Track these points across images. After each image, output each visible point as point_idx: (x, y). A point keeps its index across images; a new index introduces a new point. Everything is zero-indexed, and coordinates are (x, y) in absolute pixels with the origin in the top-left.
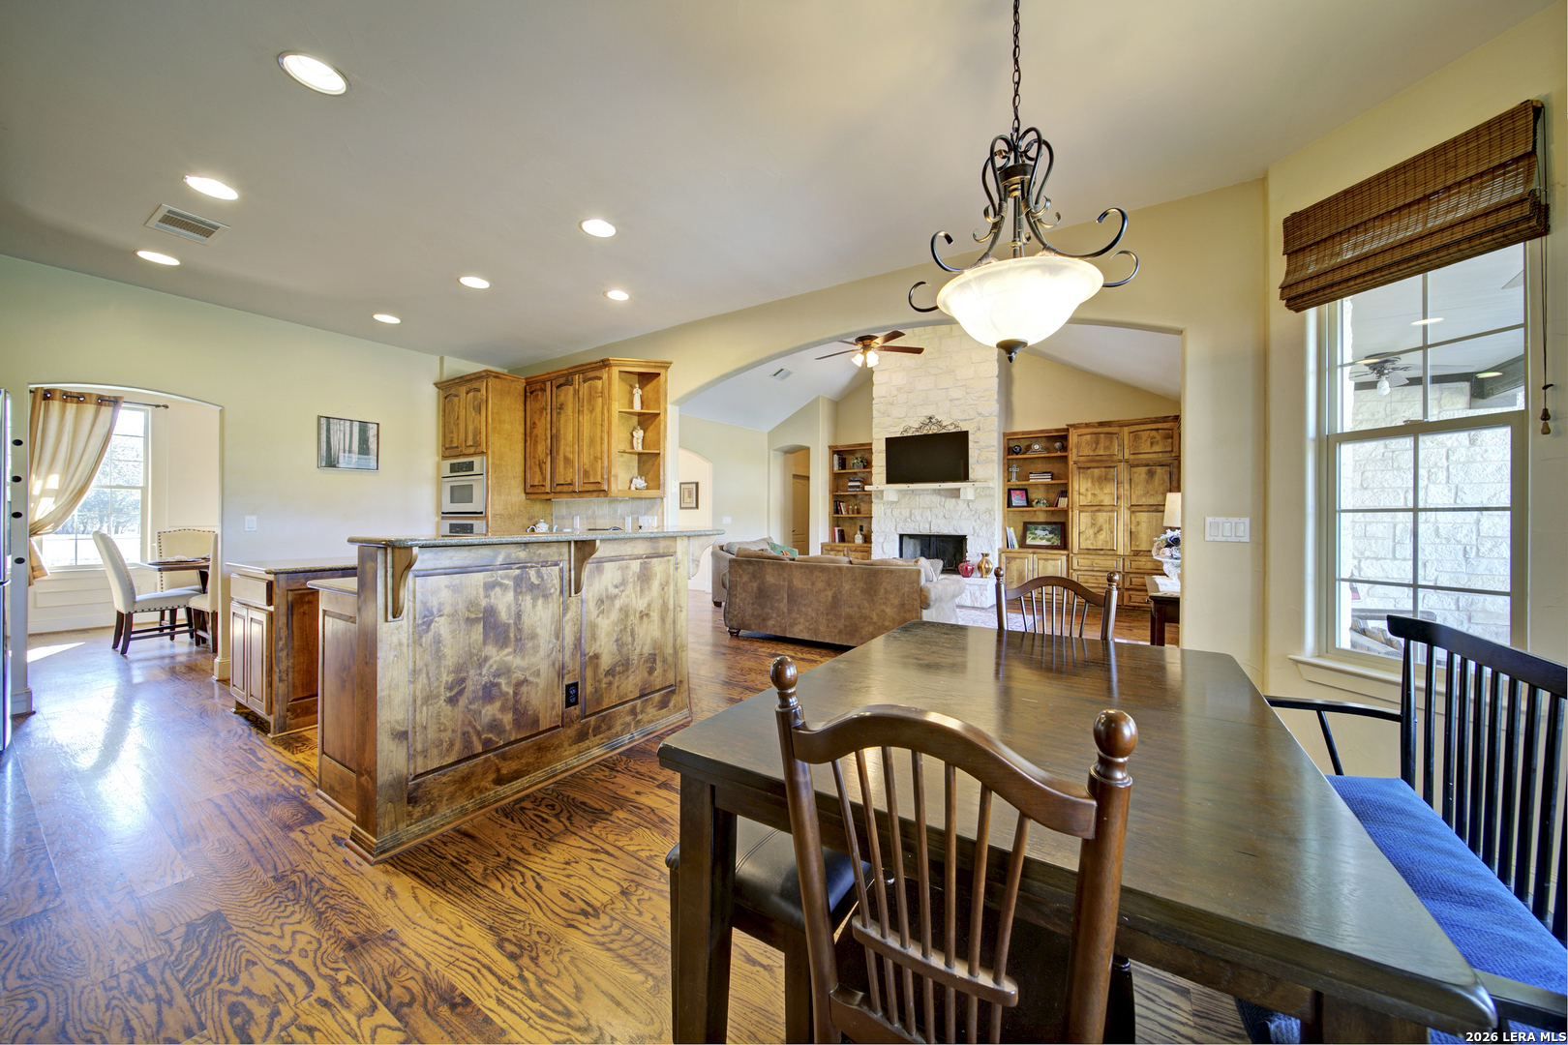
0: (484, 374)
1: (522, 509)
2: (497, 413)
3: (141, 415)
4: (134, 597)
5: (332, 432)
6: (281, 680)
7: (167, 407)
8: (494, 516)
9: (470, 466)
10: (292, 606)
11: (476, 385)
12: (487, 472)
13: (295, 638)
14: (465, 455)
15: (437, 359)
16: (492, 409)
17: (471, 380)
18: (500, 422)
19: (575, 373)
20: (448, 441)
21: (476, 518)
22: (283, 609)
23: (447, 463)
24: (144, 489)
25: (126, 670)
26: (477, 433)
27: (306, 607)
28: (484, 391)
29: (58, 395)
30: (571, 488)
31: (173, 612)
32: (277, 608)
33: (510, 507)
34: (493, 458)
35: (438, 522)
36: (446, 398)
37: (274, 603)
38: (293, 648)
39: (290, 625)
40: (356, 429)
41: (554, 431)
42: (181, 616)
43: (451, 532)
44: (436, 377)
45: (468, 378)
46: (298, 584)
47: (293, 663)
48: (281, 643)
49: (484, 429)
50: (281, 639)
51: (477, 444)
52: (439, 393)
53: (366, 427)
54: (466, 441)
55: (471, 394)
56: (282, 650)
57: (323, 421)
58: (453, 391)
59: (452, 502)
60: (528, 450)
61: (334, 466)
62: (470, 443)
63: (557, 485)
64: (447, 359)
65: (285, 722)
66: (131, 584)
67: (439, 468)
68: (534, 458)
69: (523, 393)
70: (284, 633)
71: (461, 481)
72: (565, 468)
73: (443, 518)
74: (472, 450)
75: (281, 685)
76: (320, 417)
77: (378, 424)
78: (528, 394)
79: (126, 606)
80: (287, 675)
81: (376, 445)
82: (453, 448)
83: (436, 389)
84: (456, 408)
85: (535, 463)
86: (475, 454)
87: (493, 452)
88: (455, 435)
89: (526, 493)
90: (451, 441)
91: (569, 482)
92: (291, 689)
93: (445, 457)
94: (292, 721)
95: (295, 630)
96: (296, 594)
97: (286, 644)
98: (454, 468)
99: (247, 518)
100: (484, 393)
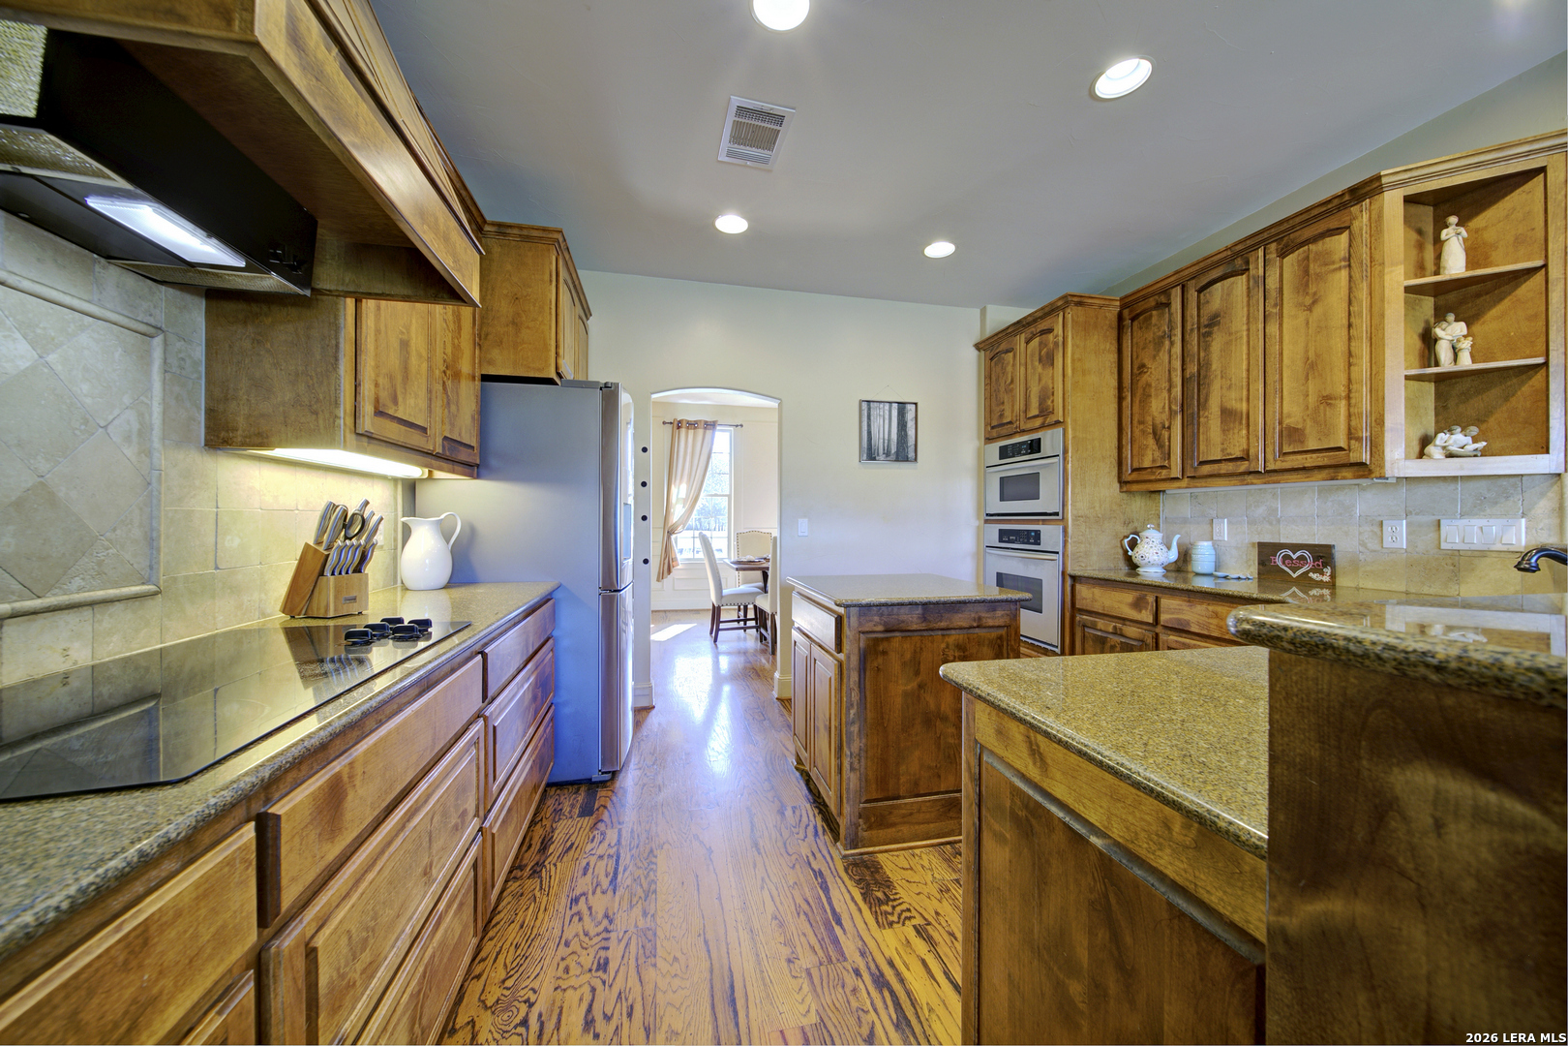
0: (1060, 303)
1: (1115, 507)
2: (1079, 360)
3: (728, 434)
4: (722, 592)
5: (872, 418)
6: (852, 769)
7: (742, 426)
8: (1076, 518)
9: (1034, 447)
10: (865, 657)
11: (1043, 325)
12: (1065, 451)
13: (868, 706)
14: (1023, 432)
15: (977, 312)
16: (1073, 354)
17: (1035, 321)
18: (1084, 373)
19: (1254, 248)
20: (996, 416)
21: (1044, 522)
22: (855, 660)
23: (995, 447)
24: (729, 496)
25: (716, 654)
26: (1046, 395)
27: (880, 660)
28: (1059, 330)
29: (684, 423)
30: (1243, 466)
31: (746, 608)
32: (848, 657)
33: (1097, 505)
34: (1074, 429)
35: (978, 527)
36: (991, 359)
37: (844, 650)
38: (865, 720)
39: (862, 686)
40: (895, 413)
41: (1192, 369)
42: (751, 614)
43: (1001, 541)
44: (976, 337)
45: (1030, 319)
46: (871, 624)
47: (866, 745)
48: (852, 712)
49: (1061, 386)
50: (852, 705)
51: (1045, 411)
52: (979, 357)
53: (905, 408)
54: (1026, 412)
55: (1035, 342)
56: (853, 723)
57: (865, 405)
58: (1003, 346)
59: (1002, 499)
60: (1127, 412)
61: (874, 459)
62: (1034, 411)
63: (1202, 463)
64: (991, 309)
65: (856, 834)
66: (720, 580)
67: (980, 455)
68: (1141, 422)
69: (1115, 324)
70: (855, 696)
71: (1020, 466)
72: (1225, 431)
73: (986, 521)
74: (1038, 422)
75: (852, 775)
76: (862, 401)
77: (916, 404)
78: (1128, 322)
79: (717, 601)
80: (859, 762)
81: (914, 431)
82: (1004, 424)
83: (976, 352)
84: (1009, 369)
85: (1143, 432)
86: (1043, 427)
87: (1075, 421)
88: (1007, 407)
89: (1122, 482)
90: (1001, 416)
91: (1238, 454)
92: (863, 784)
93: (989, 440)
94: (865, 834)
95: (868, 693)
96: (868, 639)
97: (858, 713)
98: (1004, 453)
99: (800, 520)
100: (1061, 332)
